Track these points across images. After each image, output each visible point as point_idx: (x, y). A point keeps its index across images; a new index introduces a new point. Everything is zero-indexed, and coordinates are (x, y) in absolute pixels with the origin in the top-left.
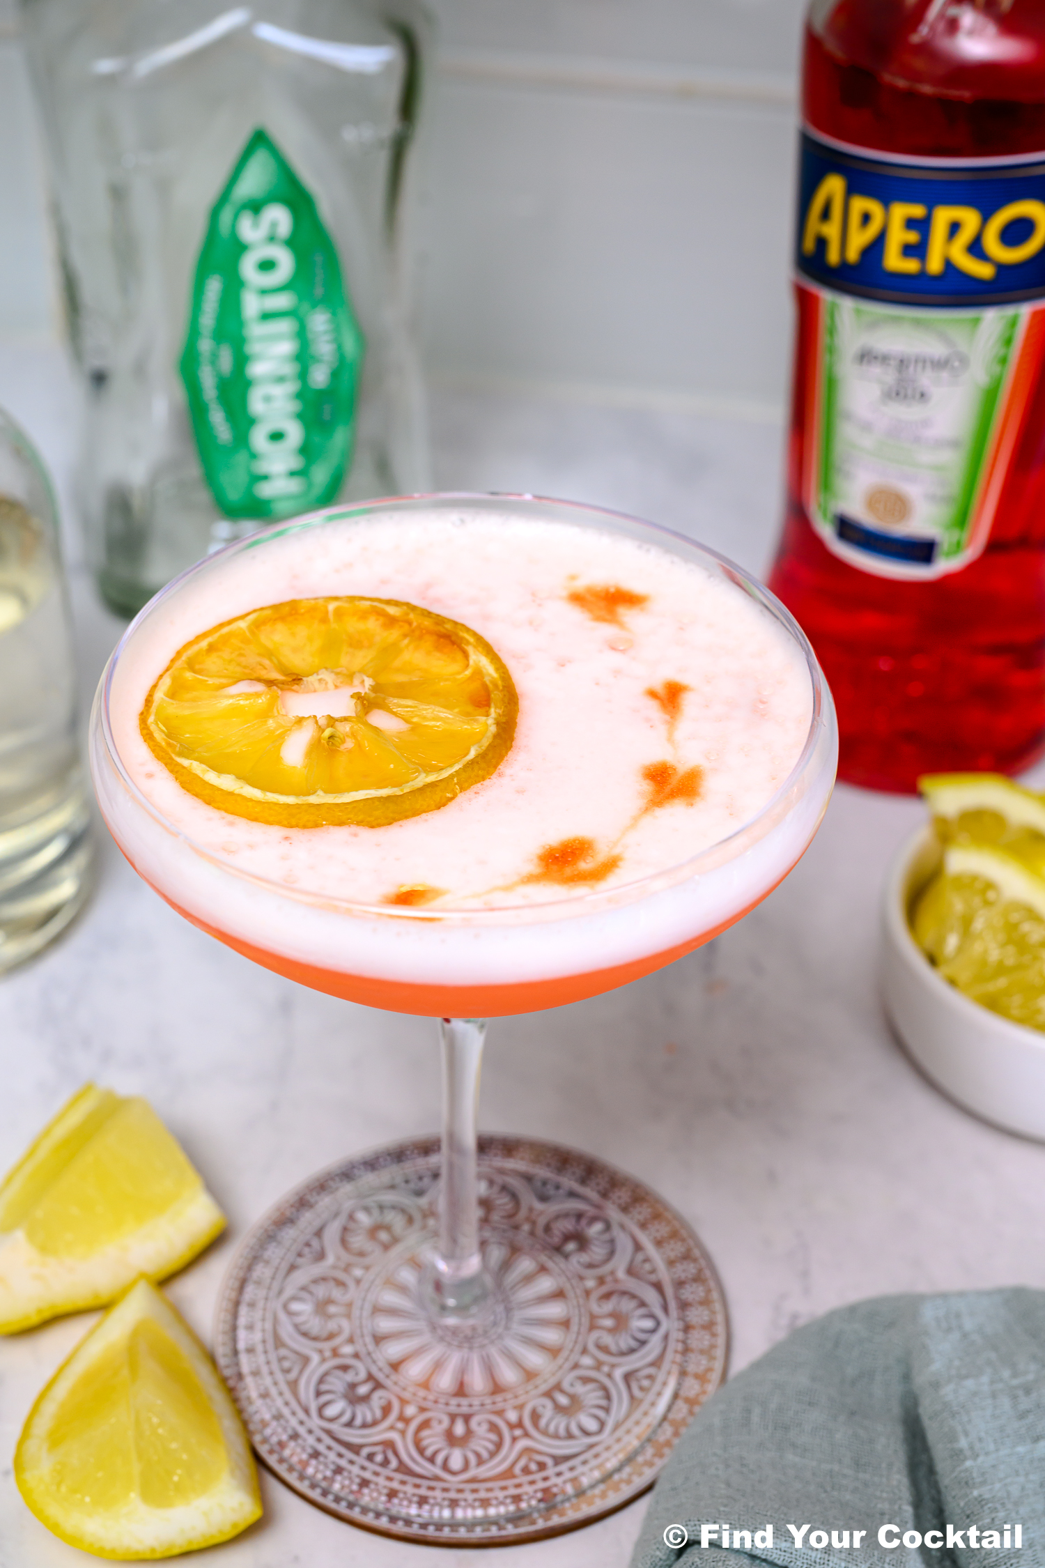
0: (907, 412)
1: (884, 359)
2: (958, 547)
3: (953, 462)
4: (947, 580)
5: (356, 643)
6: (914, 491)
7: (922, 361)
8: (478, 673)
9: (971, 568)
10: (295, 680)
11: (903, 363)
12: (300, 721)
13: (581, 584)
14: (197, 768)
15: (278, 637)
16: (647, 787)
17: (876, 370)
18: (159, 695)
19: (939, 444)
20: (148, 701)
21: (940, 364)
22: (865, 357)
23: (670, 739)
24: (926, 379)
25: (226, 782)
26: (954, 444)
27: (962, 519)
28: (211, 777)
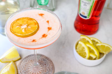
0: (85, 7)
1: (84, 2)
2: (88, 17)
3: (88, 11)
4: (87, 20)
5: (25, 21)
6: (85, 13)
7: (87, 3)
8: (35, 22)
9: (89, 19)
10: (21, 25)
11: (85, 3)
12: (23, 29)
13: (39, 14)
14: (17, 34)
15: (18, 22)
16: (48, 29)
17: (83, 3)
18: (11, 28)
19: (87, 9)
20: (10, 29)
21: (88, 3)
22: (83, 2)
23: (49, 25)
24: (87, 4)
25: (19, 34)
26: (89, 10)
27: (89, 15)
28: (18, 34)
